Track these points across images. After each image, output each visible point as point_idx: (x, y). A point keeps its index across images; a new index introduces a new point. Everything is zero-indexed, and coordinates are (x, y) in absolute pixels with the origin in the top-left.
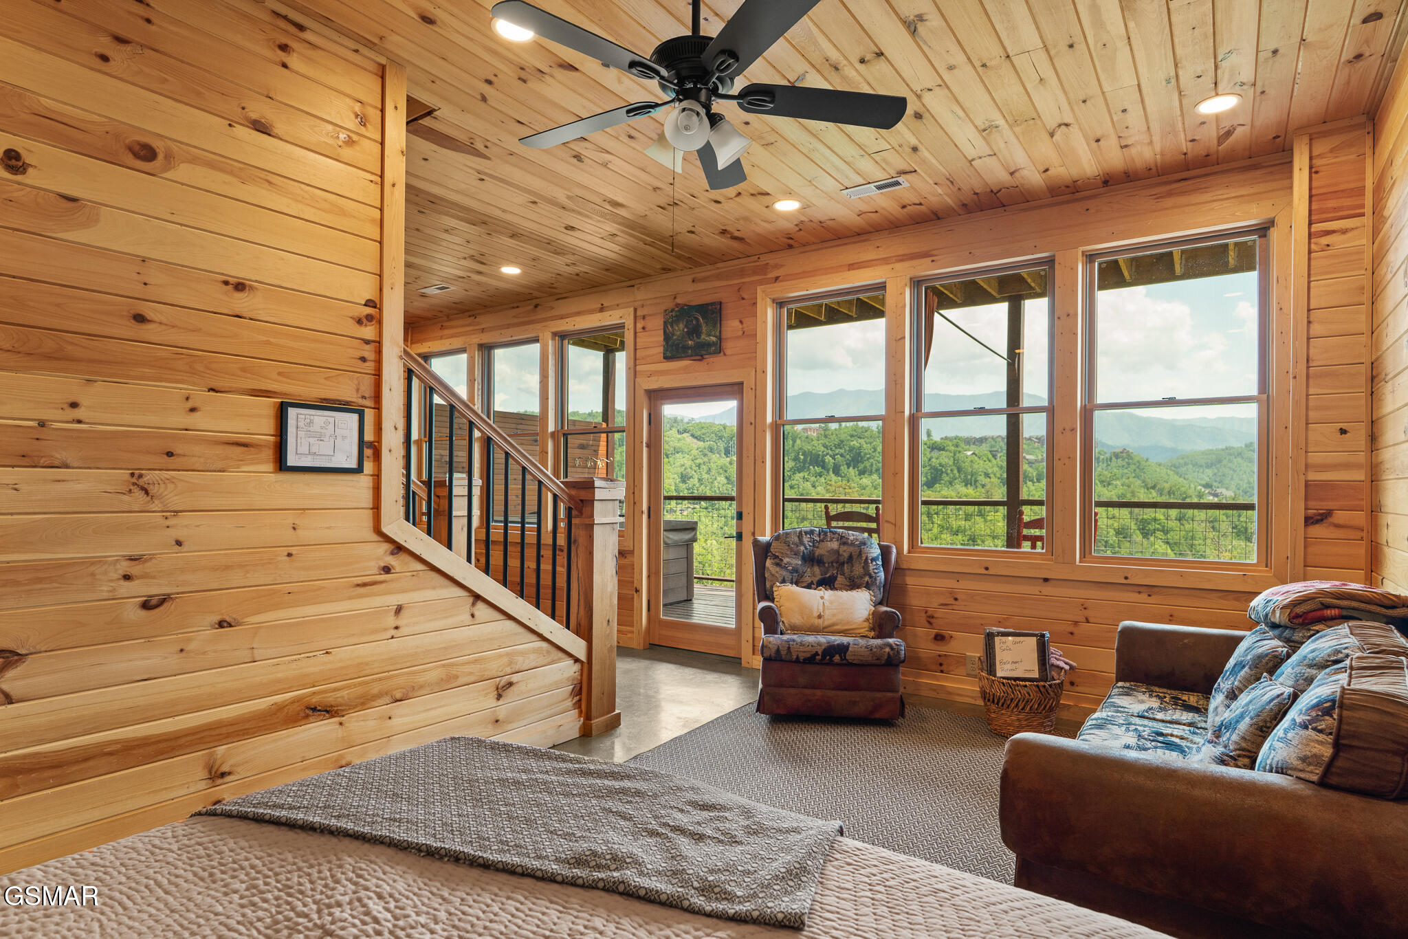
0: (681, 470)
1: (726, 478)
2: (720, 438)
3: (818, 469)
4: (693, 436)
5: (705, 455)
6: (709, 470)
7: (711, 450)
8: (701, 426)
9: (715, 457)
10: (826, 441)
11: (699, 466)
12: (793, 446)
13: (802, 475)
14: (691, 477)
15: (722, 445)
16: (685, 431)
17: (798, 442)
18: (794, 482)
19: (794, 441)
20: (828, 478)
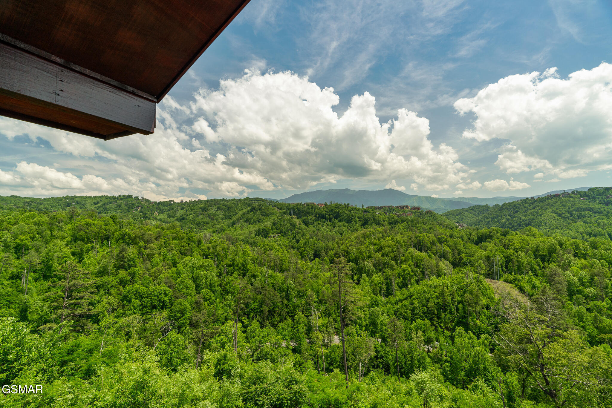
0: (273, 221)
1: (290, 224)
2: (288, 208)
3: (324, 220)
4: (278, 208)
5: (282, 215)
6: (284, 221)
7: (285, 213)
8: (280, 204)
9: (286, 216)
10: (326, 210)
11: (280, 219)
12: (315, 211)
13: (318, 222)
14: (278, 224)
15: (288, 212)
16: (275, 206)
17: (316, 209)
18: (315, 225)
19: (315, 210)
20: (328, 223)
